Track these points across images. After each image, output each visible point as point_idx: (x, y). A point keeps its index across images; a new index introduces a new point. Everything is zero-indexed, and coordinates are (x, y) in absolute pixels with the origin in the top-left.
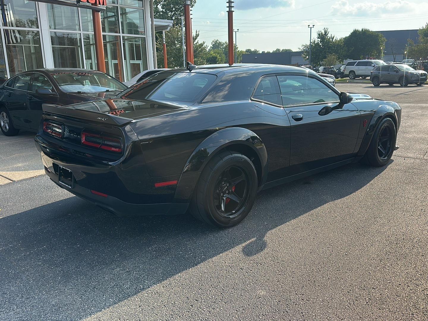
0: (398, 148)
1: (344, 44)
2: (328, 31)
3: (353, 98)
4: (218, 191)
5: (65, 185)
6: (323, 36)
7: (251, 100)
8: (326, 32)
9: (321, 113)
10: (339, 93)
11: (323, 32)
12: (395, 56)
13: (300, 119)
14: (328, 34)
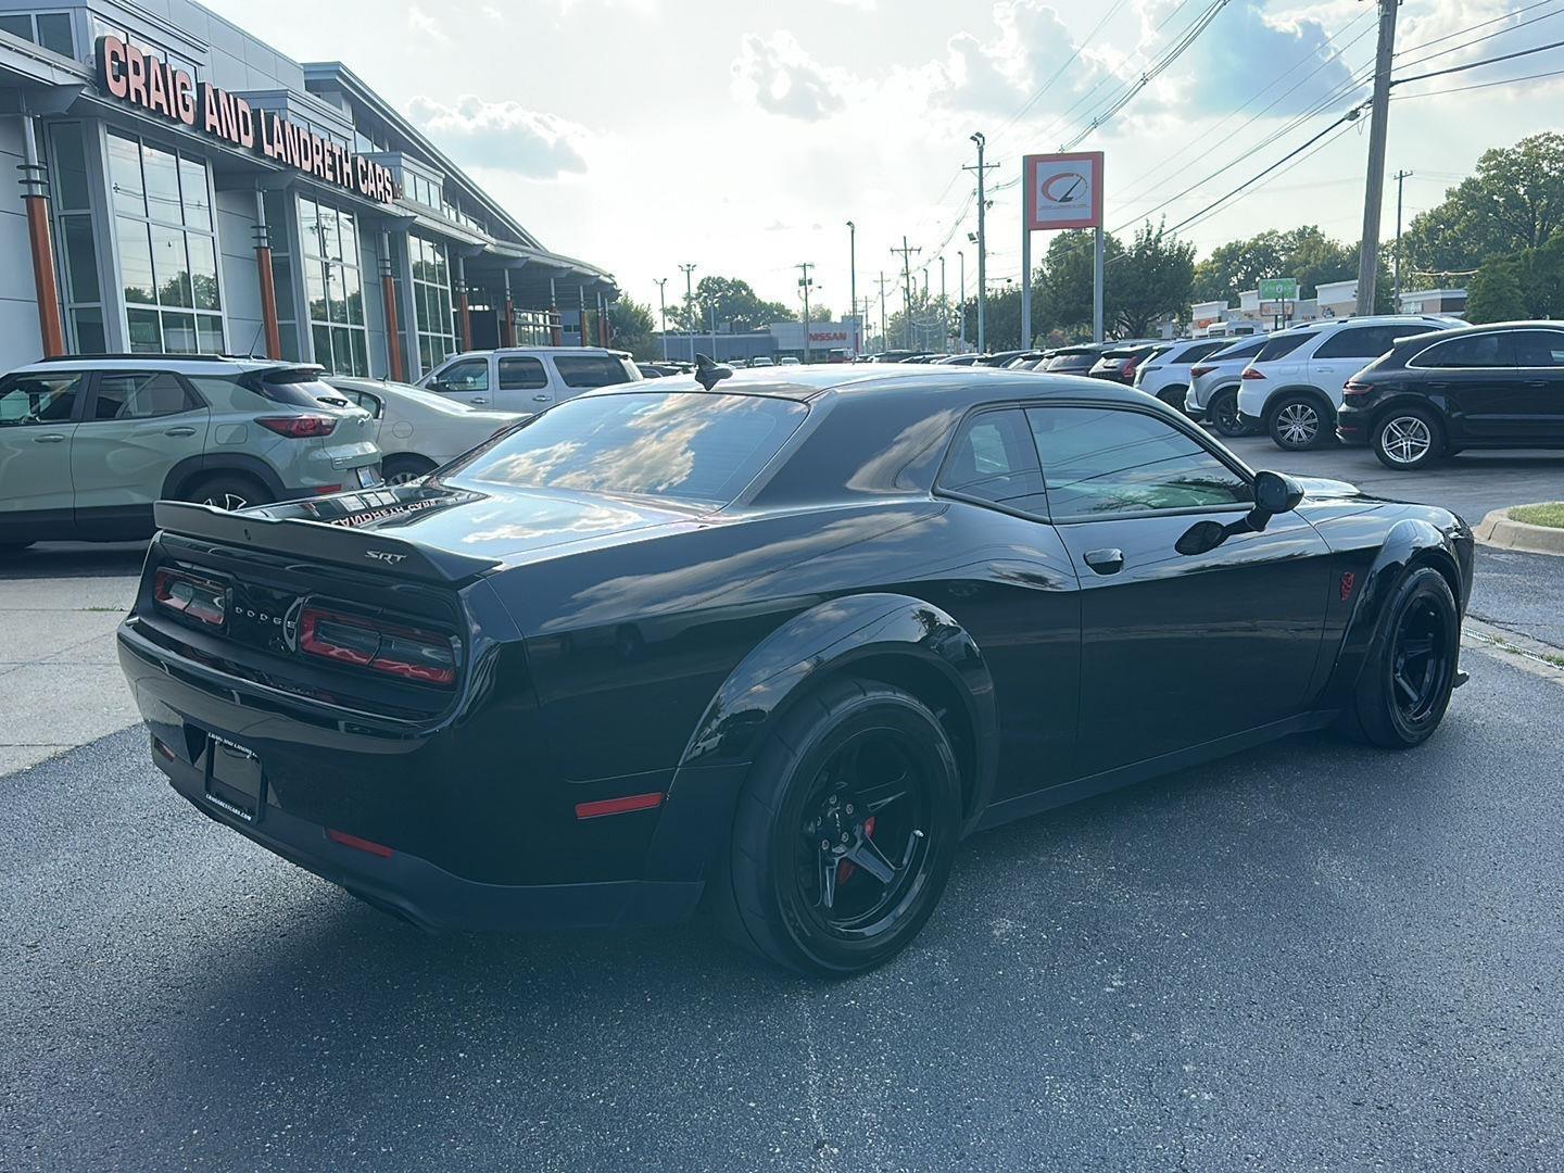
0: (1465, 678)
3: (1302, 495)
4: (811, 829)
5: (229, 808)
7: (933, 493)
9: (1187, 545)
10: (1251, 476)
13: (1113, 567)
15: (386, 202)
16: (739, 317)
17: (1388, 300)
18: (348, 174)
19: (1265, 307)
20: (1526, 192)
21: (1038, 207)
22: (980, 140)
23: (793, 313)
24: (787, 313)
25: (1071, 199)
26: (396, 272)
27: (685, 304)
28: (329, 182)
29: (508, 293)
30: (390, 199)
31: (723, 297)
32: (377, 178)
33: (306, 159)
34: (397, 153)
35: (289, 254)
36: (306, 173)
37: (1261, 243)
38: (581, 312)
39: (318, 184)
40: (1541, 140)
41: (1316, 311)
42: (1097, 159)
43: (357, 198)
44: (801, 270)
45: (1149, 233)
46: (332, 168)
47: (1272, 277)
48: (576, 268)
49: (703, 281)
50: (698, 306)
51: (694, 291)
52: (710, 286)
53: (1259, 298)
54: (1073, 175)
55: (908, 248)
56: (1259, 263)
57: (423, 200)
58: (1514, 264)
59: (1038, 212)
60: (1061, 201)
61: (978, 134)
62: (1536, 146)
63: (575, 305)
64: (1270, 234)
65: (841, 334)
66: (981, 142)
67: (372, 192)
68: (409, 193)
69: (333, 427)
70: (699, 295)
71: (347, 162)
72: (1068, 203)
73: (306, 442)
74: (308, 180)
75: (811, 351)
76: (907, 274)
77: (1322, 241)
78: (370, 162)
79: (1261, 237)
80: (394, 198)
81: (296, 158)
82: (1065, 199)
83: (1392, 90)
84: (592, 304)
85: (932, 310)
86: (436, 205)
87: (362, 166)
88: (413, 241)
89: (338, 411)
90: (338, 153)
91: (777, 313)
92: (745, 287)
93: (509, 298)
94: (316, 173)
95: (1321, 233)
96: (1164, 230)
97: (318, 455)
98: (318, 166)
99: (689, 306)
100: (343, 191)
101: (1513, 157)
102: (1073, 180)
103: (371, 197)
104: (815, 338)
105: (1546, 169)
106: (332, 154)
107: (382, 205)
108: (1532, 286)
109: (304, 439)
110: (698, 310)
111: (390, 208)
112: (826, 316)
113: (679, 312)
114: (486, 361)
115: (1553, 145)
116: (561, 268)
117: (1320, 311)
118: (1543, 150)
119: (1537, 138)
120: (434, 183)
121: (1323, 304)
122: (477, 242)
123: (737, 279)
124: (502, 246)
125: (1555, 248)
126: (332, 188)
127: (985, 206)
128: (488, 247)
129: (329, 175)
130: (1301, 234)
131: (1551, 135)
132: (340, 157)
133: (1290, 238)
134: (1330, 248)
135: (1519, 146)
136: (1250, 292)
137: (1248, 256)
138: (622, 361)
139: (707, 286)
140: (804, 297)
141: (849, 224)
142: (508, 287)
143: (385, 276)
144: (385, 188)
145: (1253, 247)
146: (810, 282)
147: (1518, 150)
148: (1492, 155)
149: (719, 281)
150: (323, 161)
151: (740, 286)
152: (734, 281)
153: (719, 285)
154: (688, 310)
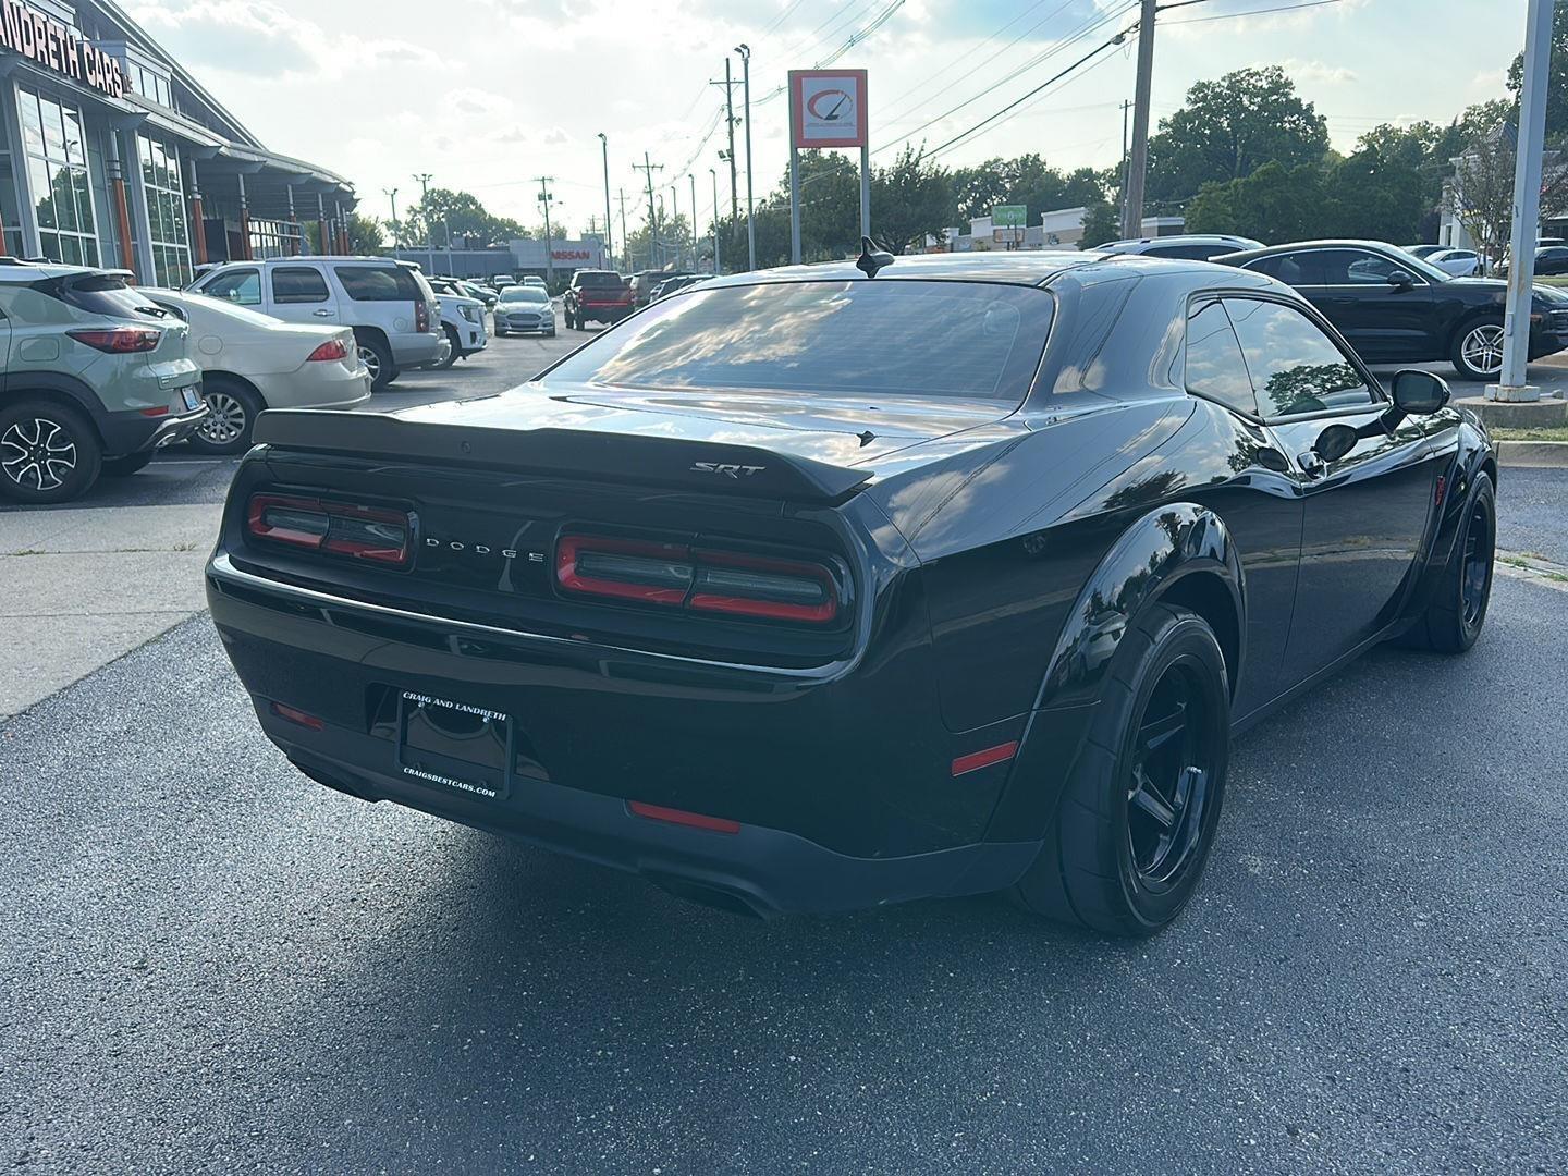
15: (116, 96)
16: (469, 233)
17: (1112, 227)
18: (74, 62)
19: (998, 233)
20: (1229, 125)
21: (804, 124)
22: (745, 51)
23: (526, 229)
24: (520, 229)
25: (836, 117)
26: (125, 177)
27: (409, 218)
28: (53, 70)
29: (244, 200)
30: (119, 92)
31: (450, 211)
32: (105, 69)
33: (29, 43)
34: (122, 43)
35: (10, 152)
36: (28, 59)
37: (988, 170)
38: (320, 222)
39: (40, 72)
40: (1243, 75)
41: (1042, 239)
42: (860, 77)
43: (82, 90)
44: (540, 183)
45: (909, 156)
46: (57, 55)
47: (999, 204)
48: (315, 174)
49: (426, 194)
50: (423, 220)
51: (418, 203)
52: (435, 200)
53: (992, 225)
54: (837, 92)
55: (651, 164)
56: (986, 190)
57: (150, 94)
58: (1225, 193)
59: (804, 128)
60: (827, 119)
61: (743, 46)
62: (1238, 81)
63: (314, 214)
64: (996, 161)
65: (584, 253)
66: (746, 55)
67: (101, 84)
68: (136, 87)
69: (157, 340)
70: (424, 209)
71: (72, 48)
72: (834, 121)
73: (130, 357)
74: (31, 67)
75: (555, 270)
76: (650, 192)
77: (1043, 169)
78: (96, 50)
79: (988, 164)
80: (124, 92)
81: (17, 41)
82: (831, 117)
83: (1158, 15)
84: (331, 213)
85: (671, 229)
86: (164, 101)
87: (88, 54)
88: (143, 143)
89: (158, 322)
90: (62, 38)
91: (510, 230)
92: (473, 201)
93: (244, 206)
94: (39, 59)
95: (1043, 161)
96: (923, 154)
97: (141, 372)
98: (42, 52)
99: (413, 220)
100: (69, 81)
101: (1218, 90)
102: (839, 98)
103: (99, 90)
104: (558, 256)
105: (1246, 103)
106: (55, 38)
107: (110, 99)
108: (1242, 215)
109: (126, 355)
110: (423, 225)
111: (119, 103)
112: (561, 234)
113: (402, 226)
114: (257, 272)
115: (1253, 81)
116: (301, 174)
117: (1046, 239)
118: (1244, 85)
119: (1239, 72)
120: (162, 78)
121: (1049, 231)
122: (211, 143)
123: (465, 191)
124: (235, 149)
125: (1261, 179)
126: (56, 78)
127: (734, 122)
128: (223, 150)
129: (54, 64)
130: (1024, 161)
131: (1252, 71)
132: (65, 42)
133: (1014, 166)
134: (1052, 176)
135: (1223, 79)
136: (978, 219)
137: (976, 183)
138: (411, 272)
139: (432, 199)
141: (601, 135)
142: (243, 193)
143: (114, 180)
144: (113, 79)
145: (980, 173)
146: (550, 197)
147: (1222, 83)
148: (1201, 87)
149: (445, 194)
150: (47, 47)
151: (467, 199)
152: (460, 194)
153: (445, 198)
154: (412, 224)
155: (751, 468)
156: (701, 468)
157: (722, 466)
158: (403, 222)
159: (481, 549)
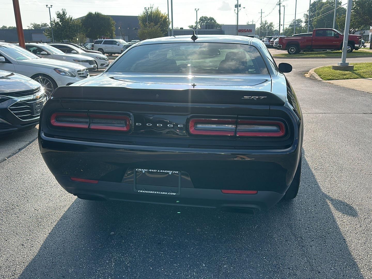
1: (83, 25)
2: (66, 13)
6: (61, 16)
8: (64, 13)
11: (61, 12)
12: (124, 37)
14: (66, 15)
31: (207, 22)
49: (201, 17)
50: (199, 25)
51: (198, 20)
52: (203, 19)
65: (250, 30)
70: (200, 22)
76: (280, 4)
99: (197, 25)
123: (211, 17)
140: (237, 13)
146: (240, 6)
149: (206, 18)
151: (212, 19)
152: (210, 17)
153: (205, 19)
154: (196, 26)
155: (262, 97)
156: (246, 98)
157: (253, 97)
158: (194, 26)
159: (159, 125)
